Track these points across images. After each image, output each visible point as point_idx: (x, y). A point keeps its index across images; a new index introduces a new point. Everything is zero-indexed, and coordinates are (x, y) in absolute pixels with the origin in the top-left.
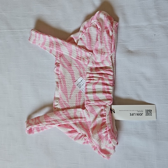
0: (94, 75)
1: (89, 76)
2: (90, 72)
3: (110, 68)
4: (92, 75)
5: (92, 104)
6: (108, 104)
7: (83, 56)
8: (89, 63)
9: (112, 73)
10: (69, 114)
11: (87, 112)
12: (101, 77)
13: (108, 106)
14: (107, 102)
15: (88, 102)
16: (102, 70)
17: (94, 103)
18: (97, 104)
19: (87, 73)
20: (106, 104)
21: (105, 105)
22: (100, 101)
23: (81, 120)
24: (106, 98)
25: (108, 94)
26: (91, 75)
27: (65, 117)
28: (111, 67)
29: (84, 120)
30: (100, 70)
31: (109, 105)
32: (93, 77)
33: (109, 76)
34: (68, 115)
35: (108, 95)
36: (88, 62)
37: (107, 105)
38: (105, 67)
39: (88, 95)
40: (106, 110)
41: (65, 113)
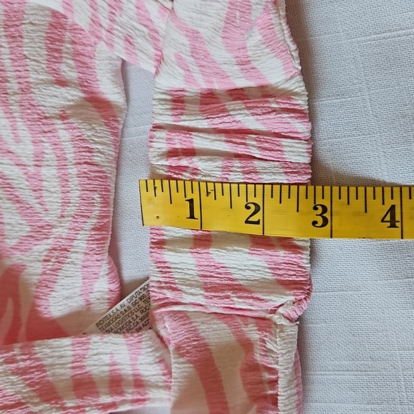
0: (199, 142)
1: (165, 147)
2: (168, 119)
3: (287, 95)
4: (182, 136)
5: (191, 309)
6: (281, 310)
7: (124, 19)
8: (164, 67)
9: (301, 127)
10: (41, 368)
11: (156, 350)
12: (241, 150)
13: (284, 322)
14: (277, 300)
15: (170, 295)
16: (238, 104)
17: (201, 300)
18: (217, 306)
19: (157, 127)
20: (273, 312)
21: (264, 319)
22: (237, 289)
23: (118, 399)
24: (269, 277)
25: (282, 253)
26: (179, 142)
27: (19, 387)
28: (297, 85)
29: (129, 397)
30: (231, 105)
31: (291, 320)
32: (190, 153)
33: (284, 142)
34: (36, 376)
35: (282, 255)
36: (160, 60)
37: (275, 317)
38: (262, 87)
39: (169, 256)
40: (269, 346)
41: (22, 364)
